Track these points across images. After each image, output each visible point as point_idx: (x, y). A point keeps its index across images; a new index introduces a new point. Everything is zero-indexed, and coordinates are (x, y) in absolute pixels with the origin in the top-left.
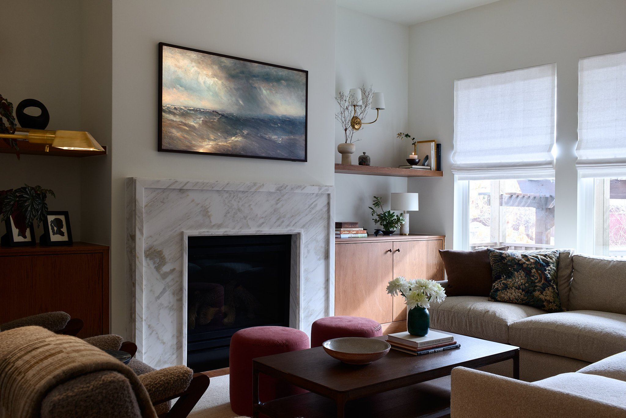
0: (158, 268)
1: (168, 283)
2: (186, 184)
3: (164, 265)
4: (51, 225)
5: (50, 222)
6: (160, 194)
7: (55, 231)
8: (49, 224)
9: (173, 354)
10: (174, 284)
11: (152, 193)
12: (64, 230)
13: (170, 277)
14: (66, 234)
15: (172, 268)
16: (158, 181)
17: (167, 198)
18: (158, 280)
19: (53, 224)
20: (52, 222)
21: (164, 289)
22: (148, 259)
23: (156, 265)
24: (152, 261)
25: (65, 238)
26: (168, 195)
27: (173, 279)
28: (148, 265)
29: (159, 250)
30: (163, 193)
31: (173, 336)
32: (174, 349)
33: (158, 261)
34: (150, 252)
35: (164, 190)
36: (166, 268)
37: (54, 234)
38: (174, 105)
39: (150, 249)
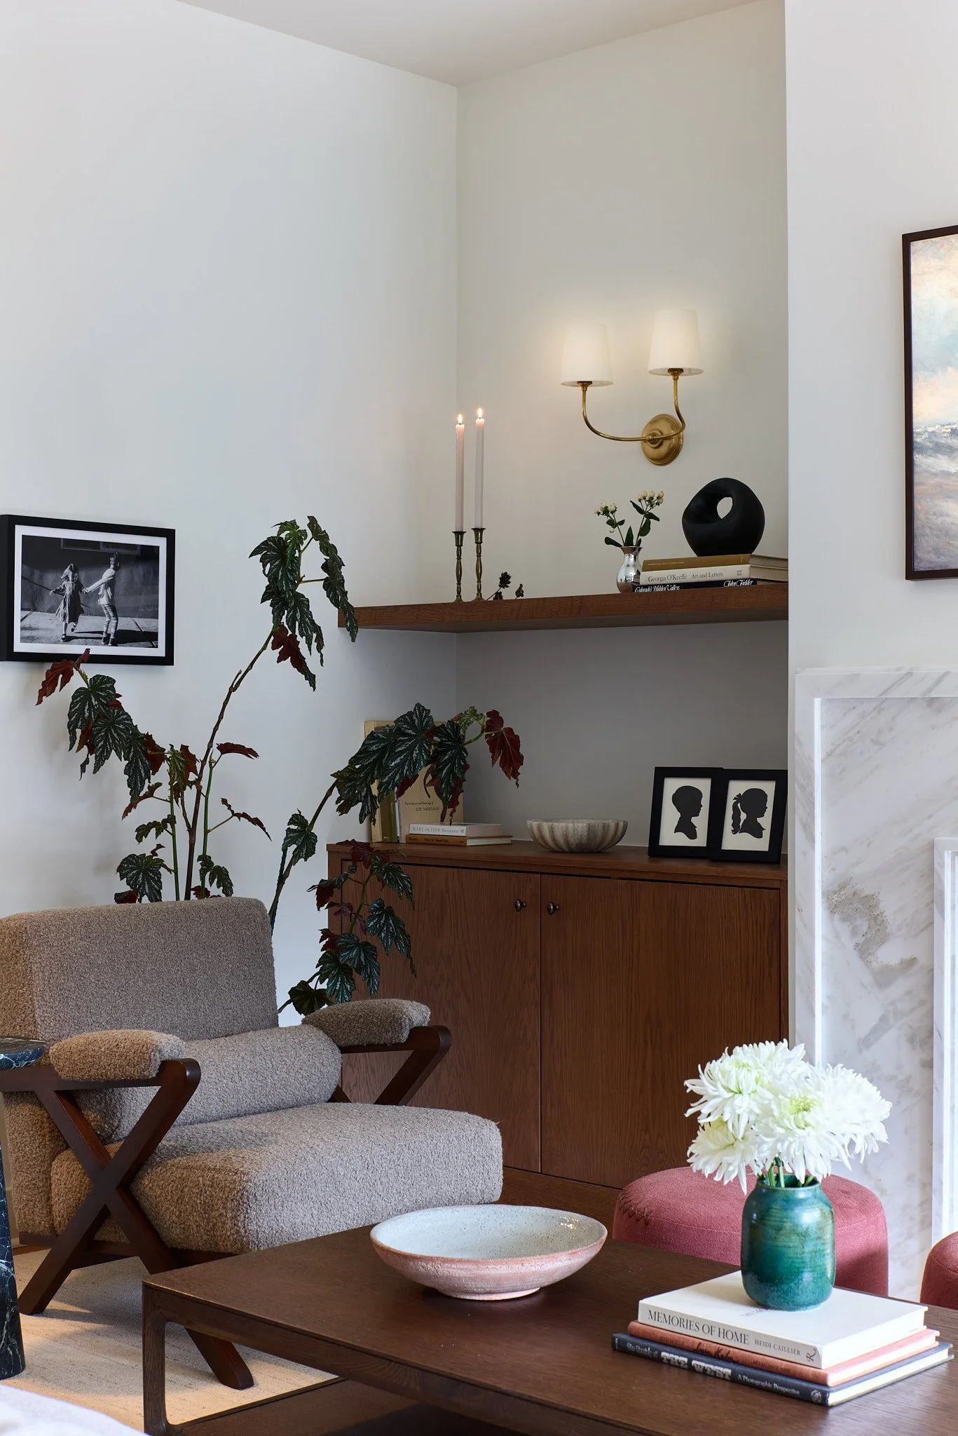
0: (864, 951)
1: (893, 1003)
2: (939, 681)
3: (882, 942)
4: (735, 806)
5: (735, 798)
6: (870, 716)
7: (741, 824)
8: (730, 802)
9: (910, 1236)
10: (912, 1010)
11: (845, 714)
12: (766, 821)
13: (899, 987)
14: (767, 834)
15: (907, 956)
16: (855, 677)
17: (891, 729)
18: (866, 987)
19: (739, 805)
20: (739, 798)
21: (883, 1019)
22: (837, 916)
23: (860, 940)
24: (849, 926)
25: (762, 844)
26: (893, 718)
27: (909, 993)
28: (838, 937)
29: (867, 892)
30: (879, 712)
31: (910, 1178)
32: (911, 1219)
33: (865, 929)
34: (843, 897)
35: (881, 704)
36: (890, 954)
37: (735, 832)
38: (951, 421)
39: (842, 887)
